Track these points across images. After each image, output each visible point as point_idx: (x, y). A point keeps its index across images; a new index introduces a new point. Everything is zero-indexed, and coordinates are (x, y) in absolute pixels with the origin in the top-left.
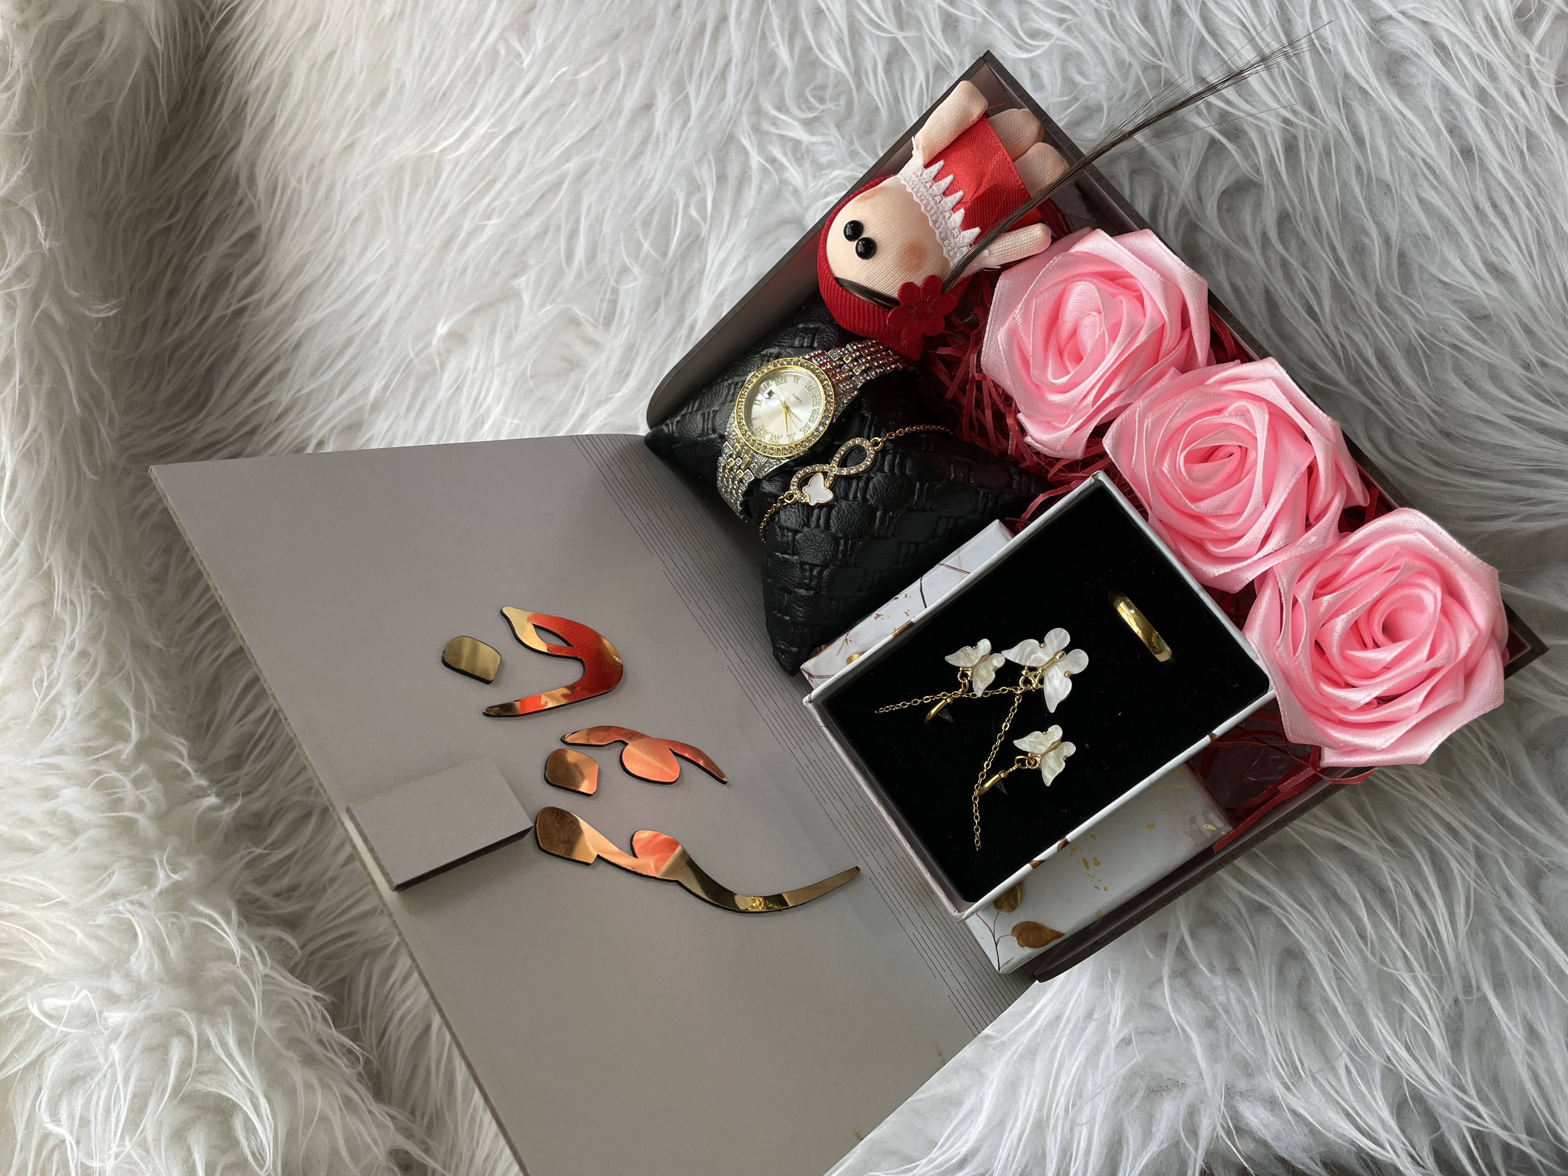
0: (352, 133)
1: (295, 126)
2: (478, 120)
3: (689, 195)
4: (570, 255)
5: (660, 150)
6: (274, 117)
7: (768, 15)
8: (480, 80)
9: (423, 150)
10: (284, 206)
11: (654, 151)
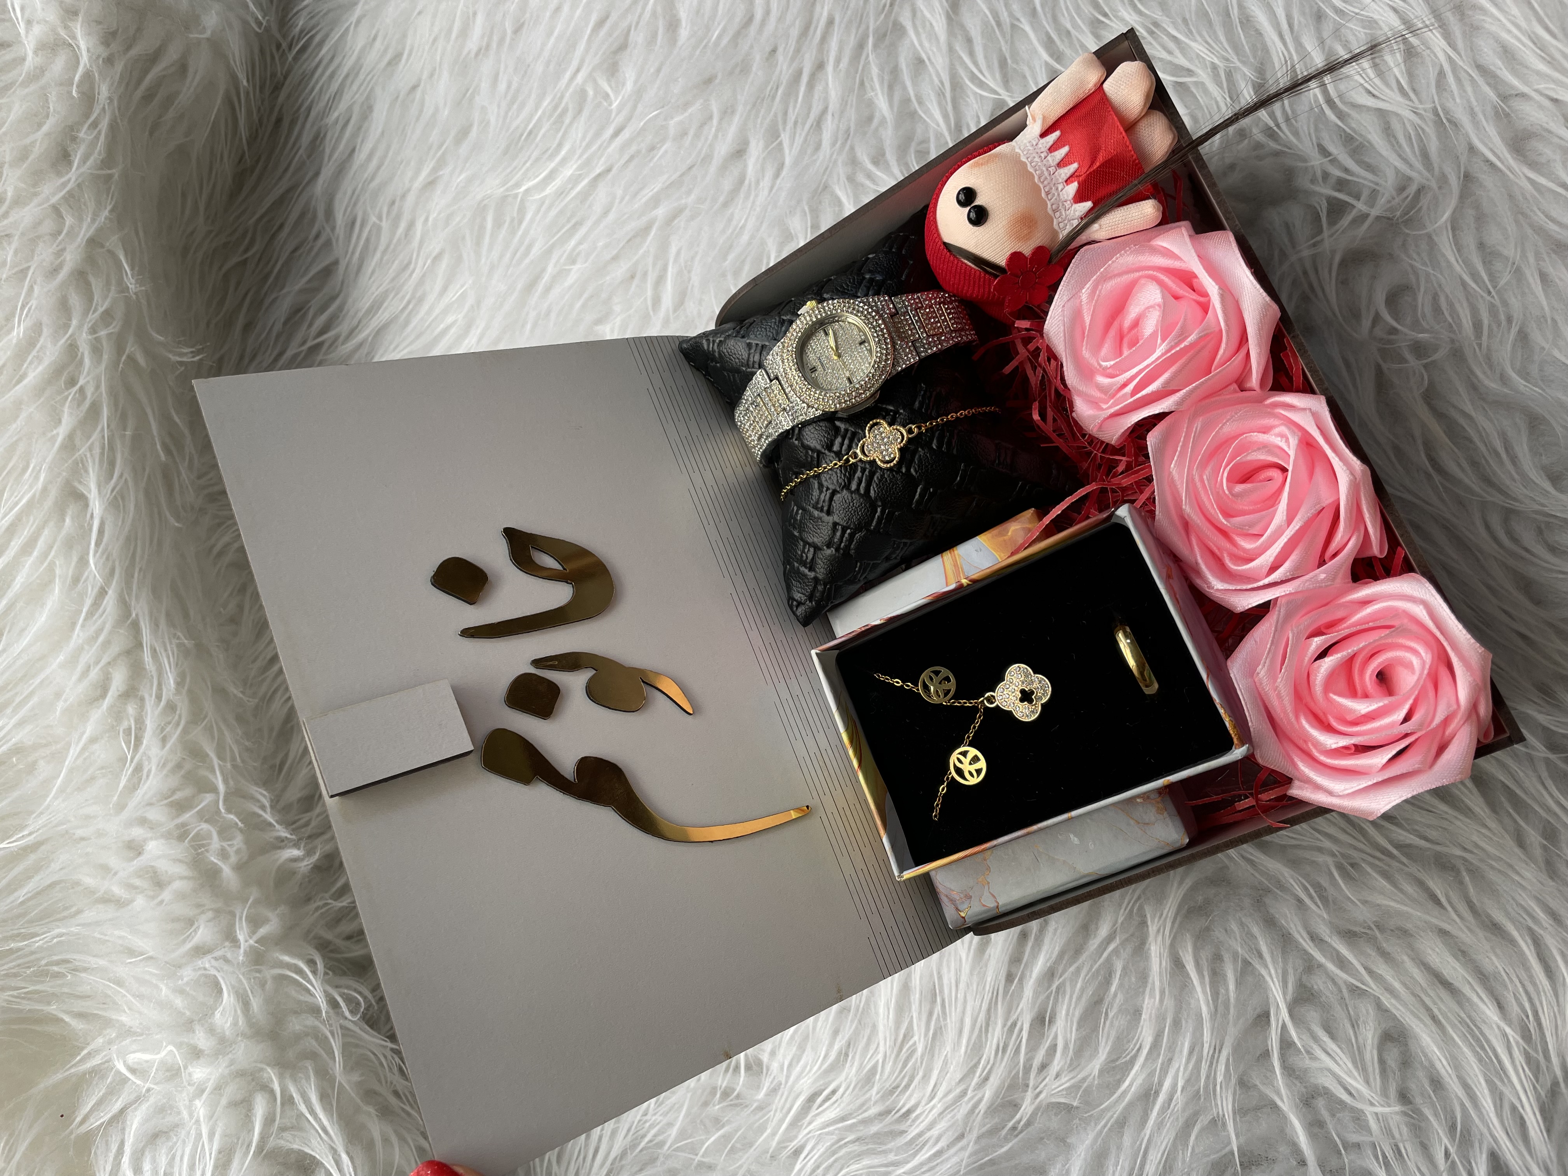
0: (435, 169)
1: (374, 163)
2: (564, 161)
4: (657, 301)
5: (752, 198)
6: (353, 150)
7: (867, 63)
8: (567, 121)
9: (507, 190)
10: (362, 242)
11: (747, 197)
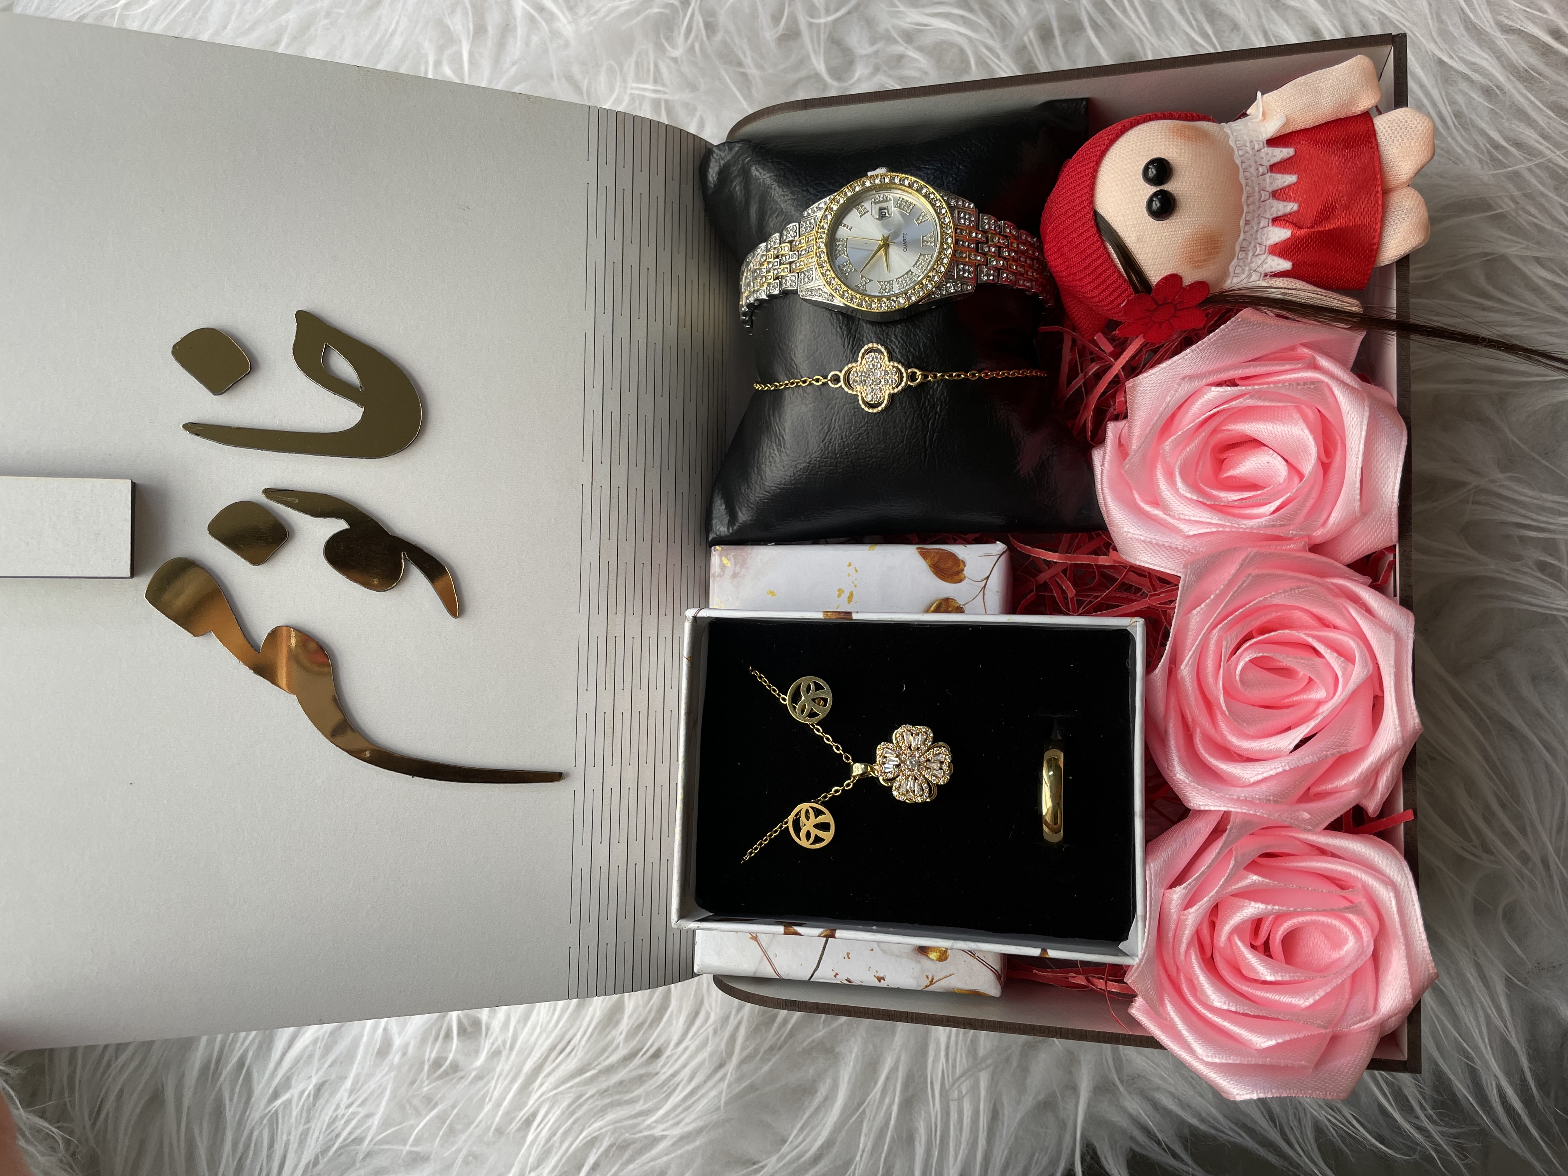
3: (441, 49)
